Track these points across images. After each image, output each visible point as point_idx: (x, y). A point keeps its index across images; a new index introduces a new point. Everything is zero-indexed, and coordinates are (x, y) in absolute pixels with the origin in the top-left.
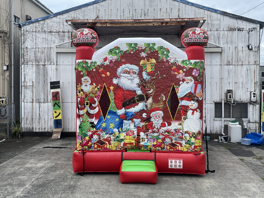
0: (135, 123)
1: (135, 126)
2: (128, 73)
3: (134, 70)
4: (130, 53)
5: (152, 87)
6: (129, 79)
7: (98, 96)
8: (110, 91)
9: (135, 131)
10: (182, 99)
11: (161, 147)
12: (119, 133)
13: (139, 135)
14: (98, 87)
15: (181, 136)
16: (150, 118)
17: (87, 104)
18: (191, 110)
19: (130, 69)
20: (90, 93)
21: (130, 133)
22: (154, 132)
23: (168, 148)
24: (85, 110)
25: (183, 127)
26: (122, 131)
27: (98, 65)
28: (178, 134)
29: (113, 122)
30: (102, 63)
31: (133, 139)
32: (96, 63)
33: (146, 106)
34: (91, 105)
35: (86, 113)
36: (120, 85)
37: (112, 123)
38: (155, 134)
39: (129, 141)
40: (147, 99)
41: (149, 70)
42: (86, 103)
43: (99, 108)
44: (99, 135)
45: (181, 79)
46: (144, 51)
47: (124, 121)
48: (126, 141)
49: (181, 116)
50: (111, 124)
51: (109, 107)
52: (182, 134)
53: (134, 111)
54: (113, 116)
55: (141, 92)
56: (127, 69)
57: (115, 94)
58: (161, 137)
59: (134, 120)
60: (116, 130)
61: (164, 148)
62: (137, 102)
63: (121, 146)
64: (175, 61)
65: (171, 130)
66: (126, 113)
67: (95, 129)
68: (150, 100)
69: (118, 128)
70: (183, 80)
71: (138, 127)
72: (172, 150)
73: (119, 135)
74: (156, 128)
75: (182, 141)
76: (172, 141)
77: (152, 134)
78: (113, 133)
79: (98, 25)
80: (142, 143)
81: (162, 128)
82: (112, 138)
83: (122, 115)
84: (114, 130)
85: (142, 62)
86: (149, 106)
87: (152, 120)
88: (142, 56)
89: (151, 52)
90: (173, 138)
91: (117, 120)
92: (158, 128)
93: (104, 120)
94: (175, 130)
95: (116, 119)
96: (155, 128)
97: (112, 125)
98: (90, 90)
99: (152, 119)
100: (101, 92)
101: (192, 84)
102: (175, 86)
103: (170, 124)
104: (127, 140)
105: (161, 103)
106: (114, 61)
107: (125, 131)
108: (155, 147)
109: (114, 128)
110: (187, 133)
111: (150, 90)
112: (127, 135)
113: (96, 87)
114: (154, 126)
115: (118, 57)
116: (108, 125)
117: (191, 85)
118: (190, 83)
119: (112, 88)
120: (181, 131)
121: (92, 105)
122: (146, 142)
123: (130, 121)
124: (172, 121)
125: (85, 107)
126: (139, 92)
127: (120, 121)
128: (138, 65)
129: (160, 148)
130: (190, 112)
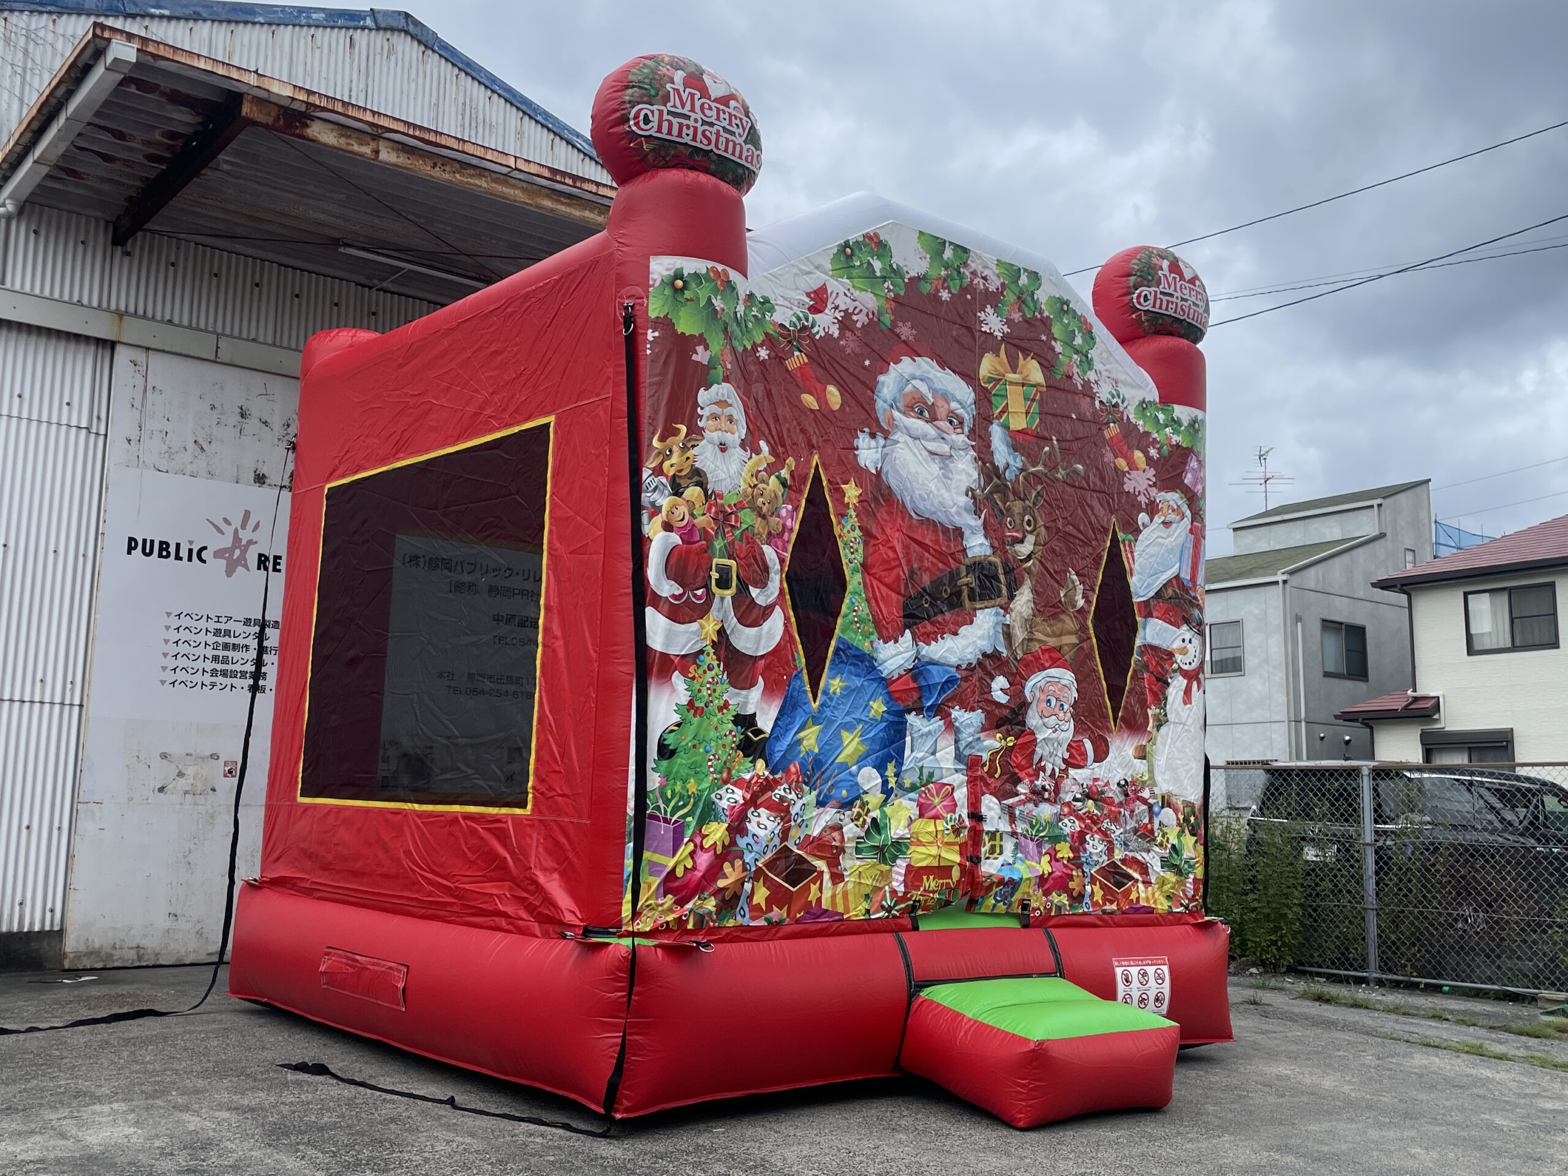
0: (957, 731)
1: (959, 757)
2: (926, 414)
3: (954, 405)
4: (935, 297)
5: (1029, 523)
6: (932, 453)
7: (786, 535)
8: (842, 515)
9: (960, 786)
10: (1147, 609)
11: (1069, 892)
12: (885, 802)
13: (976, 816)
14: (784, 473)
15: (1146, 821)
16: (1025, 705)
17: (724, 583)
18: (1181, 678)
19: (934, 392)
20: (740, 506)
21: (937, 800)
22: (1037, 796)
23: (1099, 895)
24: (710, 626)
25: (1151, 771)
26: (900, 786)
27: (782, 326)
28: (1132, 811)
29: (860, 721)
30: (799, 319)
31: (952, 838)
32: (772, 310)
33: (1008, 636)
34: (743, 588)
35: (714, 644)
36: (893, 483)
37: (849, 727)
38: (1046, 811)
39: (934, 851)
40: (1013, 587)
41: (1018, 423)
42: (715, 575)
43: (787, 618)
44: (781, 810)
45: (1142, 499)
46: (993, 299)
47: (911, 718)
48: (921, 856)
49: (1144, 706)
50: (846, 737)
51: (839, 621)
52: (1150, 807)
53: (953, 660)
54: (858, 682)
55: (987, 543)
56: (923, 388)
57: (867, 534)
58: (1067, 830)
59: (956, 713)
60: (869, 778)
61: (1081, 897)
62: (967, 603)
63: (894, 892)
64: (1113, 397)
65: (1107, 784)
66: (919, 670)
67: (761, 763)
68: (1024, 601)
69: (881, 768)
70: (1152, 509)
71: (972, 764)
72: (1114, 907)
73: (884, 814)
74: (1049, 772)
75: (1149, 851)
76: (1110, 851)
77: (1031, 806)
78: (858, 797)
79: (323, 134)
80: (990, 867)
81: (1072, 772)
82: (851, 830)
83: (900, 676)
84: (859, 779)
85: (988, 365)
86: (1019, 634)
87: (1033, 720)
88: (985, 328)
89: (1026, 321)
90: (1117, 832)
91: (878, 707)
92: (1057, 770)
93: (815, 706)
94: (1123, 786)
95: (869, 700)
96: (1043, 769)
97: (851, 744)
98: (743, 486)
99: (1030, 713)
100: (796, 509)
101: (1183, 535)
102: (1121, 536)
103: (1101, 754)
104: (921, 849)
105: (1070, 624)
106: (860, 320)
107: (913, 788)
108: (1047, 893)
109: (861, 761)
110: (1169, 806)
111: (1021, 541)
112: (921, 816)
113: (771, 469)
114: (1041, 760)
115: (882, 301)
116: (831, 744)
117: (1181, 540)
118: (1174, 525)
119: (852, 492)
120: (1146, 794)
121: (751, 588)
122: (1008, 855)
123: (937, 723)
124: (1110, 731)
125: (710, 596)
126: (977, 545)
127: (891, 718)
128: (970, 377)
129: (1064, 899)
130: (1177, 686)
